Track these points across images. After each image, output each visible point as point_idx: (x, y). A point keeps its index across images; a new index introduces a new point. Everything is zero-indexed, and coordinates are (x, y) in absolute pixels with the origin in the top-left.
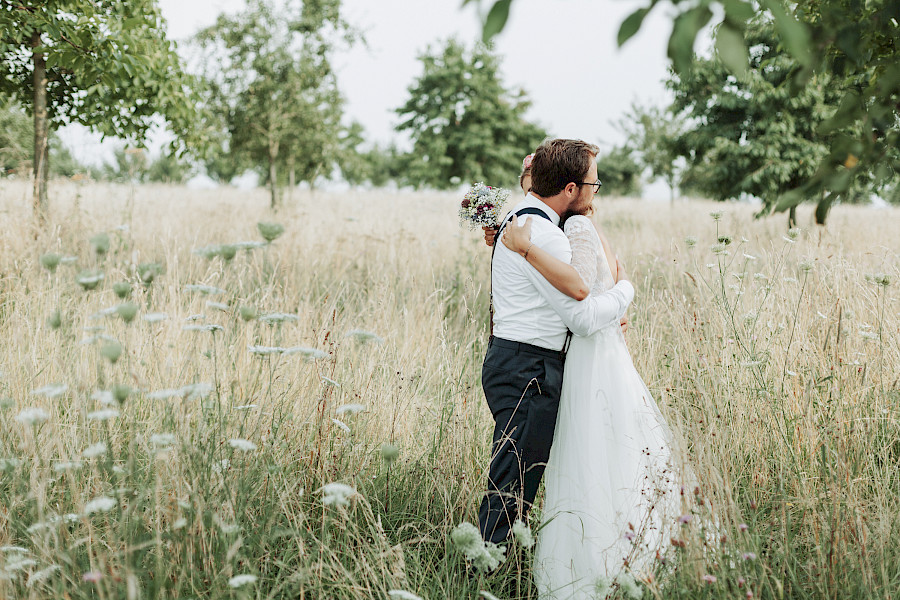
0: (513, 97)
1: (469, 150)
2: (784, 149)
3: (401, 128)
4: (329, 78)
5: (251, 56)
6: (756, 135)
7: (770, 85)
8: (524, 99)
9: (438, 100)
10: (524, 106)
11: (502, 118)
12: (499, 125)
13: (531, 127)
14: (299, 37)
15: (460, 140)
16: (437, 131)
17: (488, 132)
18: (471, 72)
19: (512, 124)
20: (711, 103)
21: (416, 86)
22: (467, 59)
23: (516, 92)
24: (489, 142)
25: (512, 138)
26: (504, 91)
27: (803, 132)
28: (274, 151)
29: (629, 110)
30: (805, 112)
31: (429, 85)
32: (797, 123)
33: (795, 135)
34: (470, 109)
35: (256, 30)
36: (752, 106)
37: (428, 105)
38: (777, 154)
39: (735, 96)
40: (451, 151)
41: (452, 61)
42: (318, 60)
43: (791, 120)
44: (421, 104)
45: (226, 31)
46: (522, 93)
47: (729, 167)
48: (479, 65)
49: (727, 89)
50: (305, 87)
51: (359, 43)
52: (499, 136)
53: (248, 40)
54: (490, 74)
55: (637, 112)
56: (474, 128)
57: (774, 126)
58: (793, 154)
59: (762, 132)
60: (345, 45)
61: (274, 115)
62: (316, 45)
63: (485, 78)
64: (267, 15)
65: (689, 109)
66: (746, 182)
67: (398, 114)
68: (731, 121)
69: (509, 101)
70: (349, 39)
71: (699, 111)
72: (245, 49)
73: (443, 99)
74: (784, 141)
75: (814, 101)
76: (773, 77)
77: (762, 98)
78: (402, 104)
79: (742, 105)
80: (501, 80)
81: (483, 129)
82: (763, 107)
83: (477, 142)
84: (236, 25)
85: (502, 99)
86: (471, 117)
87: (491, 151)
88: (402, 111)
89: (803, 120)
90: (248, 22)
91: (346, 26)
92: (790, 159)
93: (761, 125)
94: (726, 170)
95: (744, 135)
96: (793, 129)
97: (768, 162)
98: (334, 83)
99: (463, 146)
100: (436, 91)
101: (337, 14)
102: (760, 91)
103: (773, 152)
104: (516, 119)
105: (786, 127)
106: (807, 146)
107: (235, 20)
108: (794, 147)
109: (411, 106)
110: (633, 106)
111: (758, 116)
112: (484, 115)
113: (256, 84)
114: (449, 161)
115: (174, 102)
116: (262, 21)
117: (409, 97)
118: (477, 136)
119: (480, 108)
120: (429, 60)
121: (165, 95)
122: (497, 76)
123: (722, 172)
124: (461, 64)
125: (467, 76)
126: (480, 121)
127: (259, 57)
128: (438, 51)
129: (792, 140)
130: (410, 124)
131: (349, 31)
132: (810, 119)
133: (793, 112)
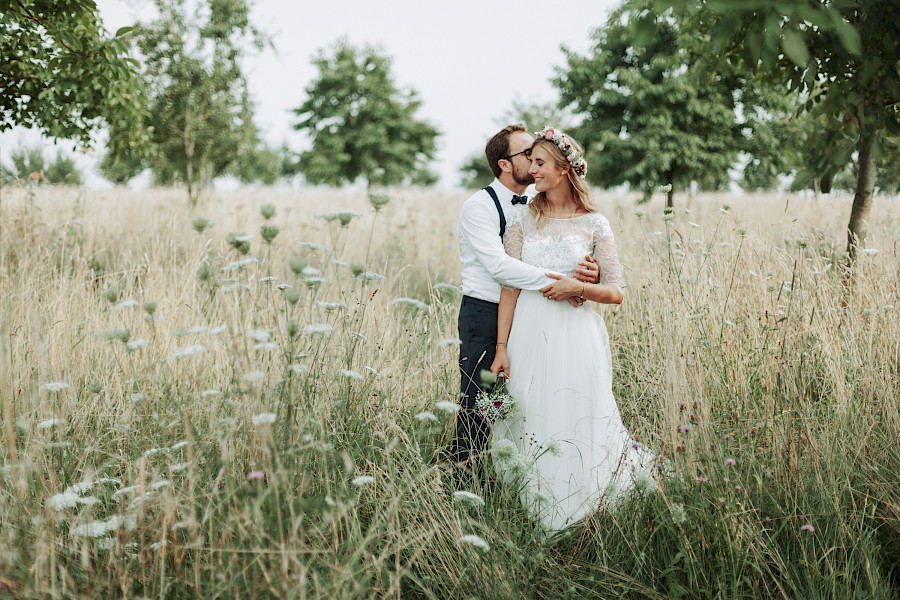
0: (404, 97)
1: (365, 148)
2: (663, 140)
3: (299, 127)
4: (239, 81)
5: (166, 61)
6: (636, 128)
7: (648, 82)
8: (415, 99)
9: (334, 101)
10: (414, 106)
11: (395, 117)
12: (393, 123)
13: (421, 125)
14: (210, 43)
15: (356, 138)
16: (334, 130)
17: (382, 130)
18: (364, 73)
19: (404, 123)
20: (594, 100)
21: (312, 87)
22: (360, 61)
23: (407, 92)
24: (384, 140)
25: (404, 135)
26: (394, 91)
27: (679, 125)
28: (190, 151)
29: (510, 108)
30: (680, 106)
31: (324, 87)
32: (674, 117)
33: (672, 128)
34: (364, 109)
35: (170, 37)
36: (632, 103)
37: (324, 106)
38: (657, 145)
39: (616, 92)
40: (349, 148)
41: (345, 64)
42: (228, 65)
43: (668, 114)
44: (318, 104)
45: (142, 38)
46: (413, 94)
47: (613, 158)
48: (371, 67)
49: (607, 86)
50: (217, 90)
51: (267, 49)
52: (393, 134)
53: (163, 46)
54: (382, 75)
55: (518, 109)
56: (369, 127)
57: (654, 120)
58: (671, 145)
59: (641, 126)
60: (255, 50)
61: (189, 117)
62: (226, 51)
63: (377, 79)
64: (180, 23)
65: (574, 105)
66: (629, 173)
67: (295, 114)
68: (613, 116)
69: (401, 100)
70: (259, 45)
71: (583, 108)
72: (160, 55)
73: (339, 99)
74: (663, 133)
75: (688, 96)
76: (651, 74)
77: (641, 95)
78: (299, 105)
79: (623, 101)
80: (391, 81)
81: (378, 128)
82: (643, 104)
83: (372, 140)
84: (151, 32)
85: (393, 98)
86: (365, 117)
87: (386, 148)
88: (301, 111)
89: (679, 113)
90: (161, 29)
91: (255, 32)
92: (669, 150)
93: (641, 120)
94: (610, 161)
95: (624, 129)
96: (670, 122)
97: (649, 154)
98: (244, 85)
99: (359, 144)
100: (331, 92)
101: (247, 21)
102: (639, 88)
103: (653, 144)
104: (408, 119)
105: (664, 121)
106: (683, 137)
107: (150, 27)
108: (672, 139)
109: (308, 107)
110: (515, 104)
111: (638, 111)
112: (378, 114)
113: (172, 88)
114: (346, 157)
115: (123, 103)
116: (175, 29)
117: (306, 98)
118: (371, 134)
119: (374, 109)
120: (323, 64)
121: (114, 96)
122: (389, 77)
123: (607, 163)
124: (353, 67)
125: (360, 78)
126: (375, 120)
127: (173, 62)
128: (330, 55)
129: (670, 132)
130: (307, 124)
131: (258, 37)
132: (685, 113)
133: (670, 106)
